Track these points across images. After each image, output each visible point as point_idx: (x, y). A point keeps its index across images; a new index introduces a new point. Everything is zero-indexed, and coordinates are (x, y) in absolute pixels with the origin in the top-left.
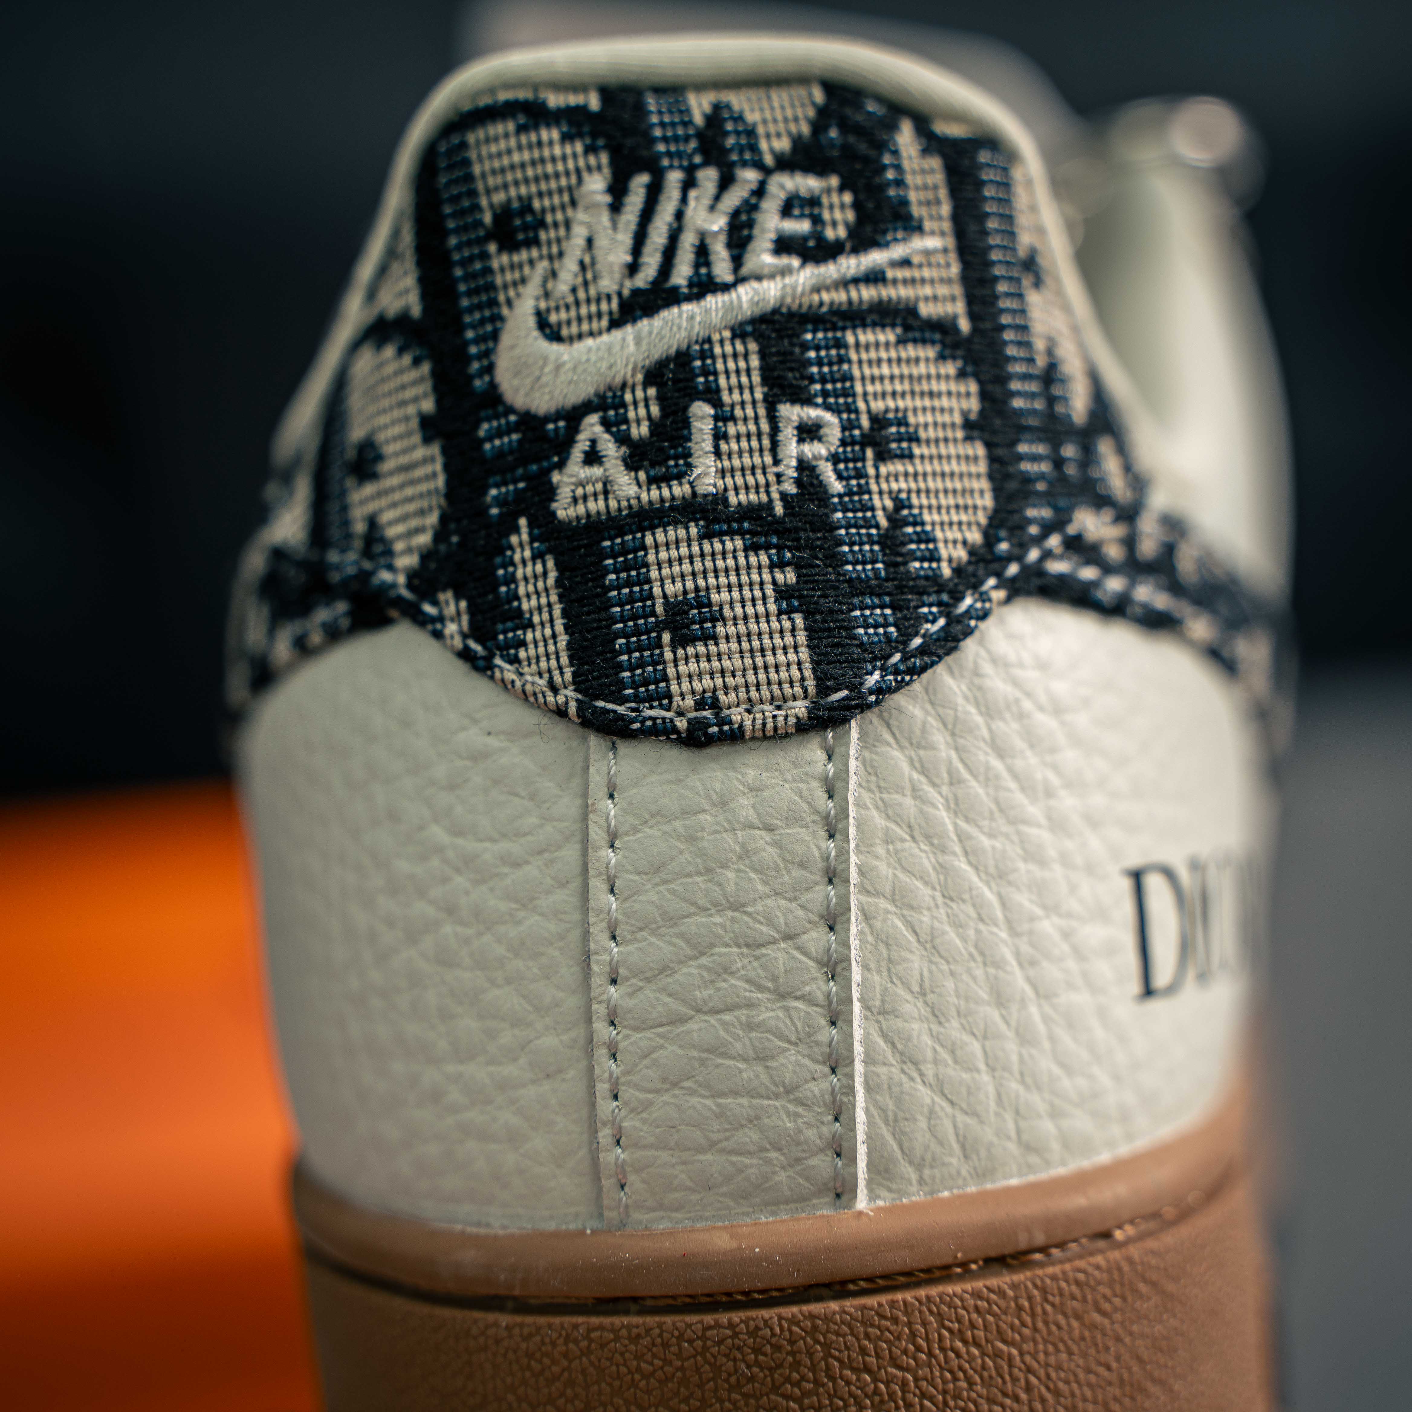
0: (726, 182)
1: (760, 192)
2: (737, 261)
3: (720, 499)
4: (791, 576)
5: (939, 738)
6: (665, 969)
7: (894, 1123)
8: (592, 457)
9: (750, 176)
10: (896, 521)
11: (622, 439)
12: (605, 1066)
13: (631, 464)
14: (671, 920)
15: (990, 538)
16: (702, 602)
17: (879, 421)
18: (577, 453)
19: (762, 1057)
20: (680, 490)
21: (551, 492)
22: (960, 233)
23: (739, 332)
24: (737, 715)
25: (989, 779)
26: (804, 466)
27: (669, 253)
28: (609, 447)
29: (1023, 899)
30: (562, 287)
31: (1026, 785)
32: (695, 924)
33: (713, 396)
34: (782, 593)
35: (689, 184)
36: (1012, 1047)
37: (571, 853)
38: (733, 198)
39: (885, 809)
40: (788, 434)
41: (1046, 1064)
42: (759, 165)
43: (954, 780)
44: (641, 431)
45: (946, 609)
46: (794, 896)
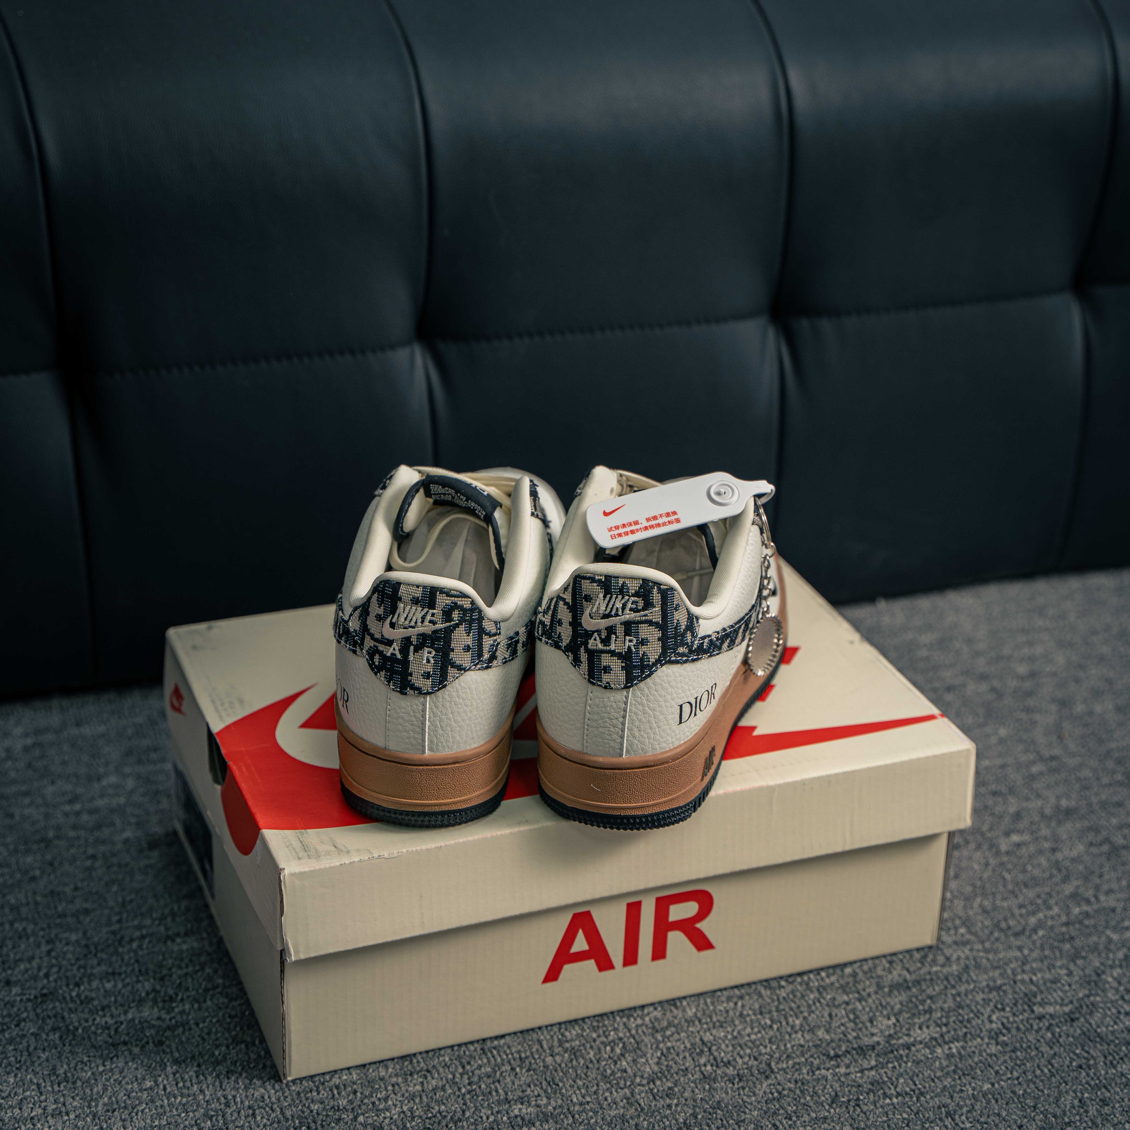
0: (623, 598)
1: (628, 600)
2: (623, 612)
3: (614, 651)
4: (624, 664)
5: (646, 689)
6: (597, 720)
7: (631, 746)
8: (595, 639)
9: (627, 597)
10: (643, 655)
11: (600, 638)
12: (586, 731)
13: (601, 642)
14: (598, 713)
15: (660, 657)
16: (609, 667)
17: (642, 640)
18: (593, 638)
19: (610, 735)
20: (608, 648)
21: (588, 643)
22: (662, 609)
23: (621, 624)
24: (612, 686)
25: (654, 695)
26: (629, 647)
27: (612, 609)
28: (598, 638)
29: (657, 713)
30: (594, 611)
31: (660, 696)
32: (602, 715)
33: (615, 634)
34: (622, 667)
35: (617, 598)
36: (652, 736)
37: (584, 699)
38: (623, 601)
39: (635, 700)
40: (627, 641)
41: (658, 737)
42: (629, 596)
43: (648, 696)
44: (603, 637)
45: (650, 670)
46: (618, 712)
